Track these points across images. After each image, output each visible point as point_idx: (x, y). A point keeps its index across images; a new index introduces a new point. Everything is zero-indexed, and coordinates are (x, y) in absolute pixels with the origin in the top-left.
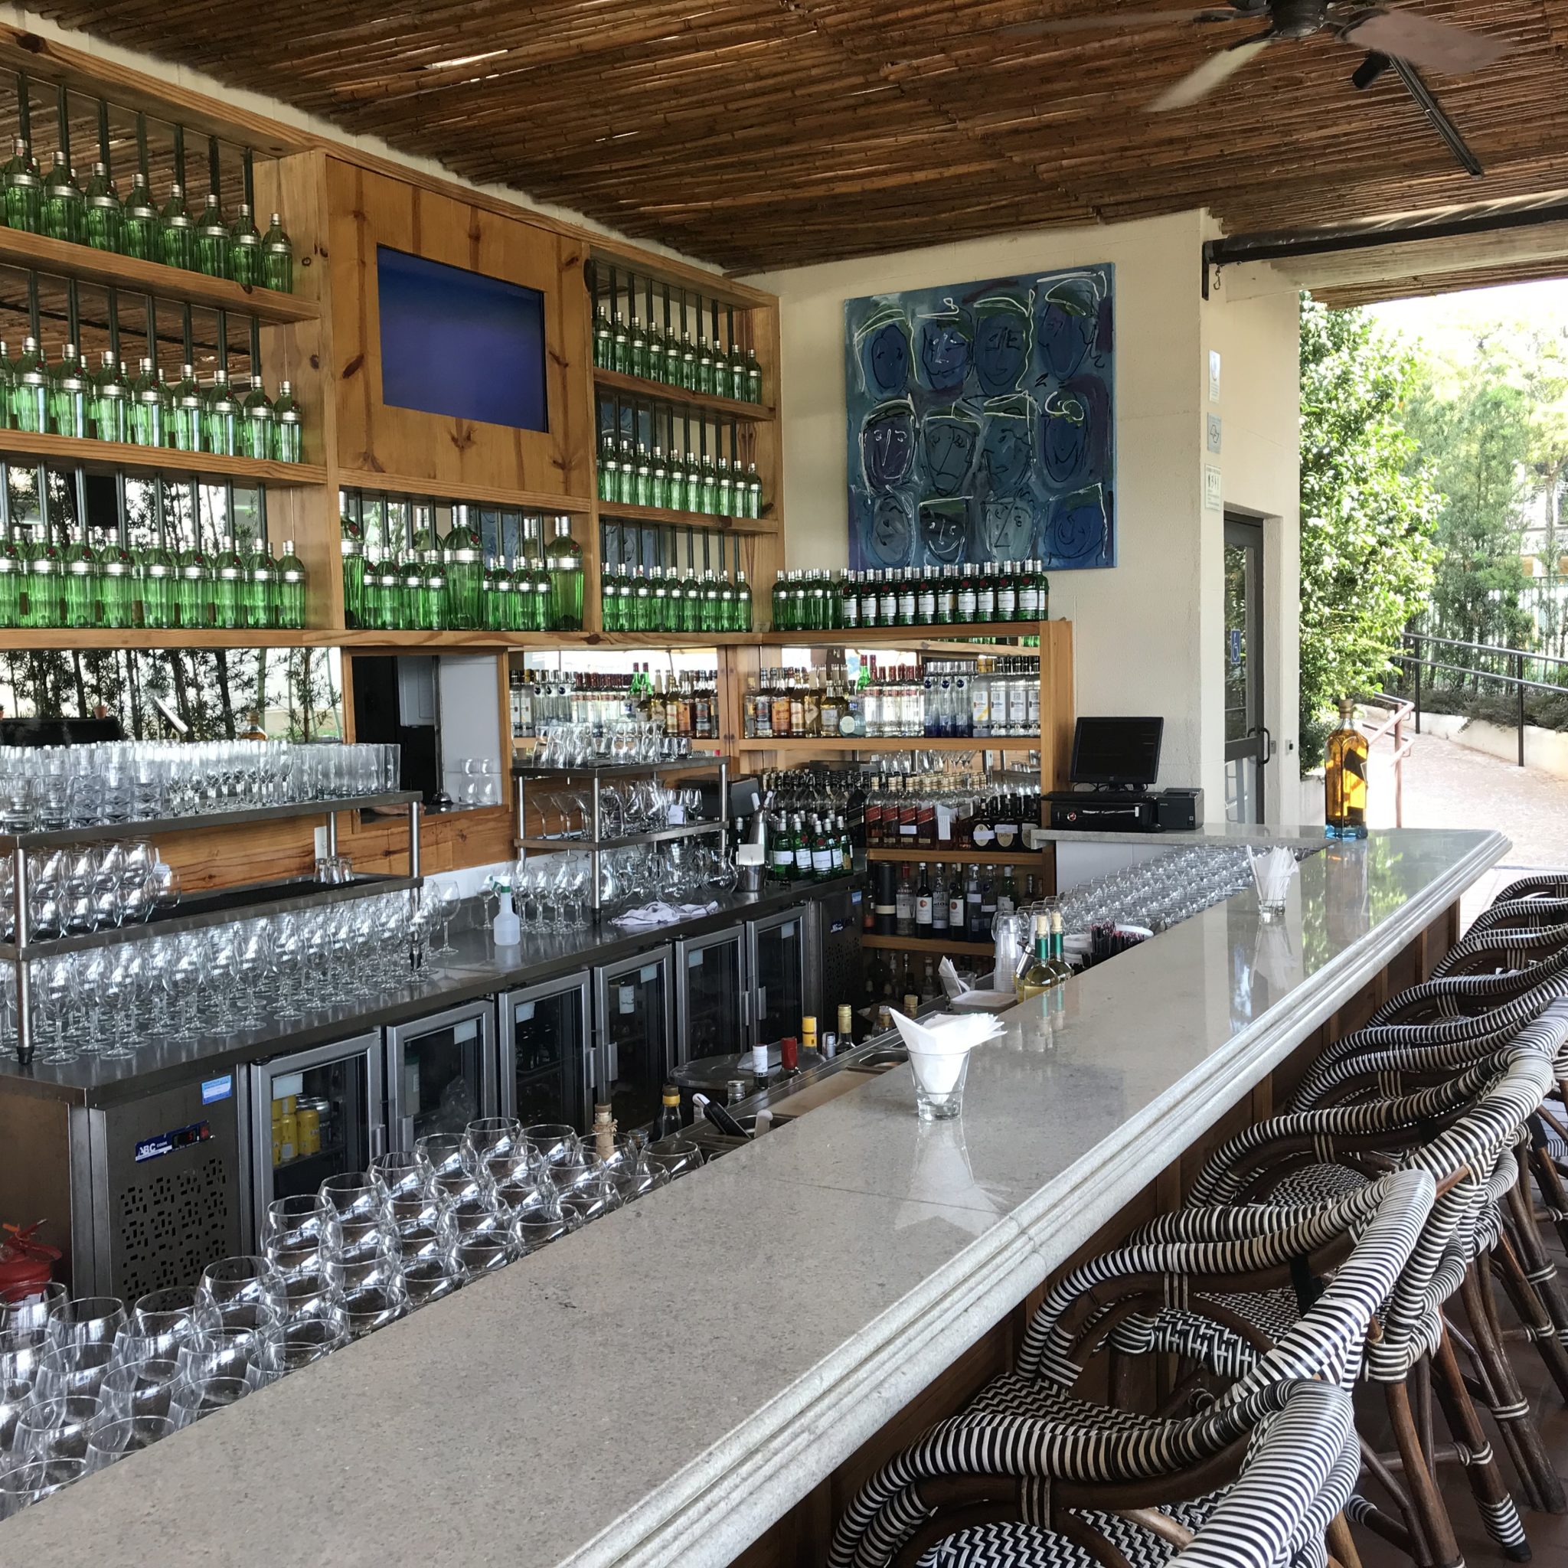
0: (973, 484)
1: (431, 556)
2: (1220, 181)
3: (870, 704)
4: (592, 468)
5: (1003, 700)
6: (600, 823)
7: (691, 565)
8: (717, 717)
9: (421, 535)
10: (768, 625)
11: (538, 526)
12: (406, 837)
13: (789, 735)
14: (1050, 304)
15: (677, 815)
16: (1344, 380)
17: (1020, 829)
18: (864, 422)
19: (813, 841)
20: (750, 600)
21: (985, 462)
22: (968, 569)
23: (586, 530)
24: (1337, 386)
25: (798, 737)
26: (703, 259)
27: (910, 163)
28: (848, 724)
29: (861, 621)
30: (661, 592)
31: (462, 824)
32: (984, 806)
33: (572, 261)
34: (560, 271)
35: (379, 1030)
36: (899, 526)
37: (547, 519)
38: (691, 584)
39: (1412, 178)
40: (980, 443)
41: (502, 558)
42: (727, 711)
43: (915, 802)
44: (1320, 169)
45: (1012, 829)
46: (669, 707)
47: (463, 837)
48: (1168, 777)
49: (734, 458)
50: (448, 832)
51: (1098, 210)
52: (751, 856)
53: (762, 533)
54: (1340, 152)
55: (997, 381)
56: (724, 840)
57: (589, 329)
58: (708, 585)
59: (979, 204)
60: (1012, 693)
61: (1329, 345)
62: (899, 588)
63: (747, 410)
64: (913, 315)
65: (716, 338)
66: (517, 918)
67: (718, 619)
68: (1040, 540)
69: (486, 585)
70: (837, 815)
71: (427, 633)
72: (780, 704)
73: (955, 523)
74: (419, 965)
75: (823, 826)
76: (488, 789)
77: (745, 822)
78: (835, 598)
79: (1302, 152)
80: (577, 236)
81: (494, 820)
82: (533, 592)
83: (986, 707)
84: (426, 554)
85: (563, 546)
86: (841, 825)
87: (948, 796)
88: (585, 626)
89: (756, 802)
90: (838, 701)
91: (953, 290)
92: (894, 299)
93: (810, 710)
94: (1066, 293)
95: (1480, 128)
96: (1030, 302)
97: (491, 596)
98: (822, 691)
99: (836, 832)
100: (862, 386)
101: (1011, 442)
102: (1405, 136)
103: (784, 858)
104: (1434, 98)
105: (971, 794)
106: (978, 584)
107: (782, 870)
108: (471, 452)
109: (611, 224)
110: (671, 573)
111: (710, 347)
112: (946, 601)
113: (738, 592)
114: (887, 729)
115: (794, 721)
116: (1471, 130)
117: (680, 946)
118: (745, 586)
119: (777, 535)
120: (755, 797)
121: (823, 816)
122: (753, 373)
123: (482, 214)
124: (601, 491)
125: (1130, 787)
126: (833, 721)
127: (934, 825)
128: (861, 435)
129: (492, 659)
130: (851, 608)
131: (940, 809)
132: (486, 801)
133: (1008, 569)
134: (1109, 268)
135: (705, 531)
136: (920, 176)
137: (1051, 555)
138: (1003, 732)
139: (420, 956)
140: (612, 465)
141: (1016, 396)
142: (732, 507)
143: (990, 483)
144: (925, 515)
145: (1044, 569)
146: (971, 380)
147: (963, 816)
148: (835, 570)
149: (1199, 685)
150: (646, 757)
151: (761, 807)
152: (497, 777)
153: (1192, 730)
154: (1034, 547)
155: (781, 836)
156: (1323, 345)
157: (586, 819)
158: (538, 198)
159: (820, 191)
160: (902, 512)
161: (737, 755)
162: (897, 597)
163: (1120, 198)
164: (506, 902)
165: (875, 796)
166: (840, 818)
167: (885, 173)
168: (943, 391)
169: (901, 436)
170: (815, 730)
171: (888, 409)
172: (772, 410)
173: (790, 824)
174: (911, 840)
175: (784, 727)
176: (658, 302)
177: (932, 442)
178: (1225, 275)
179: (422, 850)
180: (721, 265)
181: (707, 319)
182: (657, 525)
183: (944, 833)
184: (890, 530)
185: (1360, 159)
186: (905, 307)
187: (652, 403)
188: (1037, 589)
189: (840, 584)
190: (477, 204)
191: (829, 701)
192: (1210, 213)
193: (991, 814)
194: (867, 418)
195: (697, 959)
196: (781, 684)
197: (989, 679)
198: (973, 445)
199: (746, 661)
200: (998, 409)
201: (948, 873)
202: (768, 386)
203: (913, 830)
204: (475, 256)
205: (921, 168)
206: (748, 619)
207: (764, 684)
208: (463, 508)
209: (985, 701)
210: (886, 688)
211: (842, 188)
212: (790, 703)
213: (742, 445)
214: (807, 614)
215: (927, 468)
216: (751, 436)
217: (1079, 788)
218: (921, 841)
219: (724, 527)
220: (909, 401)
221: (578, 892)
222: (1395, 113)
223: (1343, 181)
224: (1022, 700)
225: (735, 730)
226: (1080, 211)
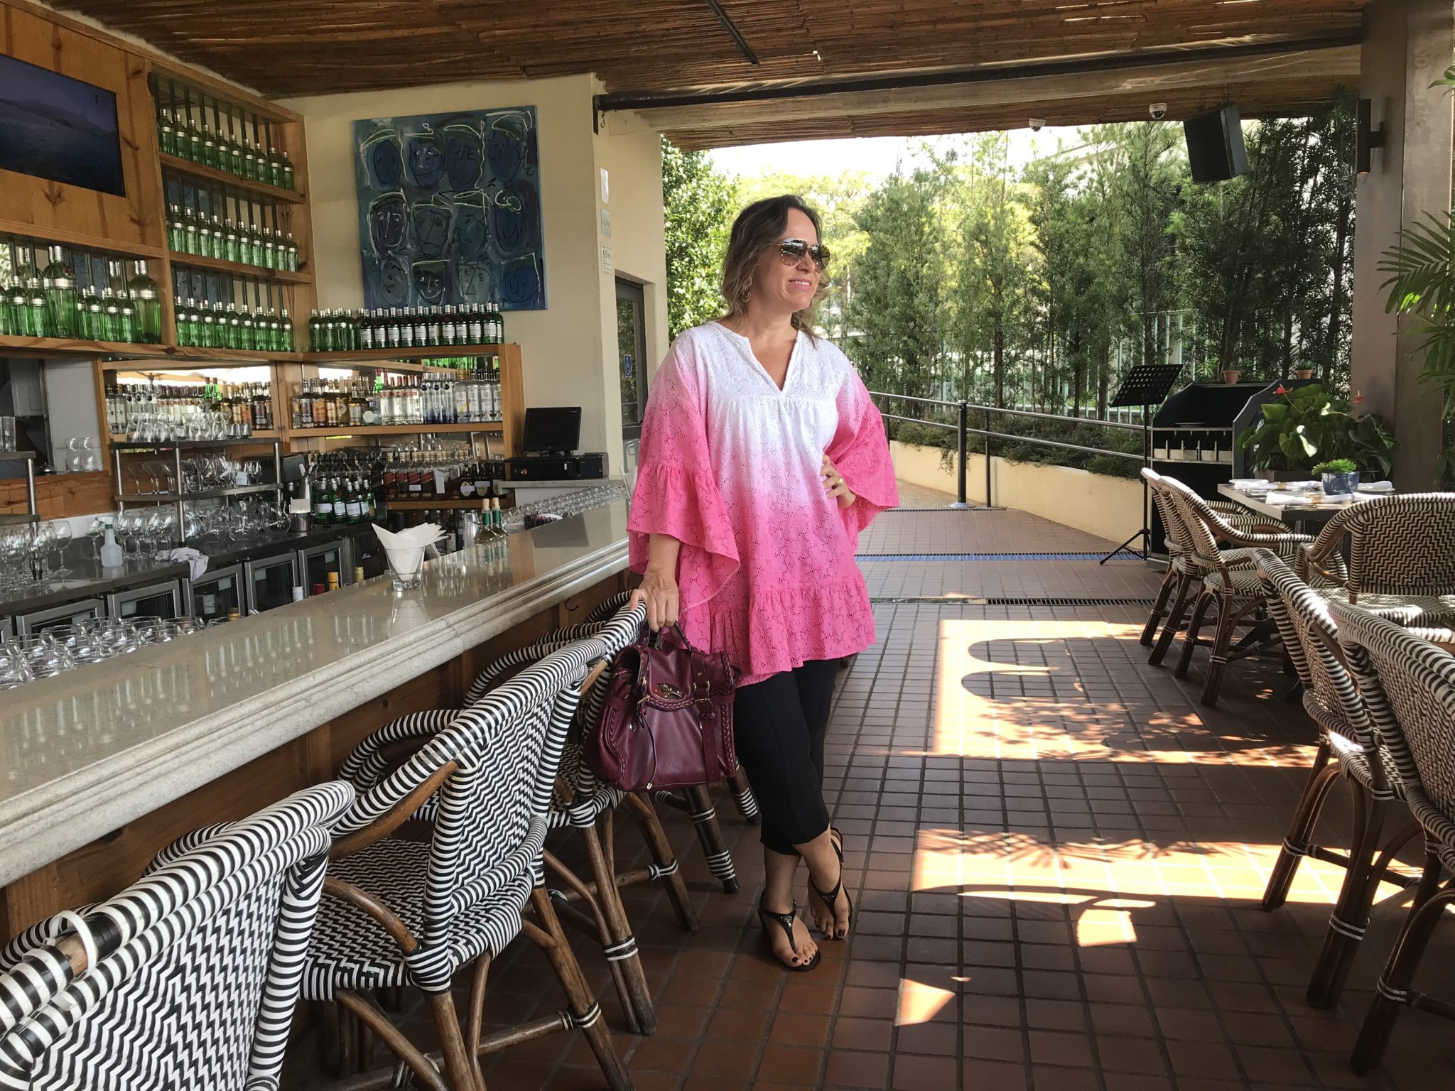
0: (449, 251)
1: (33, 282)
2: (601, 55)
3: (384, 403)
4: (163, 227)
5: (476, 398)
6: (182, 482)
7: (245, 302)
8: (271, 414)
9: (23, 267)
10: (307, 349)
11: (121, 267)
12: (25, 491)
13: (326, 425)
14: (495, 131)
15: (242, 478)
16: (694, 199)
17: (492, 484)
18: (370, 207)
19: (347, 497)
20: (292, 329)
21: (456, 237)
22: (448, 308)
23: (161, 272)
24: (690, 204)
25: (333, 426)
26: (243, 84)
27: (391, 23)
28: (369, 417)
29: (375, 344)
30: (223, 321)
31: (71, 483)
32: (467, 470)
33: (138, 72)
34: (128, 79)
35: (9, 620)
36: (399, 279)
37: (128, 263)
38: (247, 316)
39: (718, 63)
40: (452, 223)
41: (92, 288)
42: (278, 410)
43: (419, 469)
44: (662, 52)
45: (487, 484)
46: (234, 408)
47: (73, 493)
48: (585, 446)
49: (276, 228)
50: (60, 489)
51: (524, 69)
52: (300, 507)
53: (299, 283)
54: (672, 40)
55: (462, 182)
56: (280, 497)
57: (155, 125)
58: (260, 318)
59: (442, 58)
60: (482, 392)
61: (685, 176)
62: (401, 322)
63: (282, 193)
64: (402, 134)
65: (257, 141)
66: (120, 548)
67: (268, 342)
68: (496, 290)
69: (80, 306)
70: (363, 479)
71: (32, 338)
72: (318, 403)
73: (438, 278)
74: (41, 578)
75: (353, 487)
76: (90, 460)
77: (295, 486)
78: (356, 330)
79: (648, 38)
80: (140, 55)
81: (96, 481)
82: (120, 315)
83: (465, 403)
84: (29, 282)
85: (141, 282)
86: (366, 486)
87: (441, 464)
88: (163, 340)
89: (303, 470)
90: (361, 401)
91: (429, 117)
92: (387, 122)
93: (341, 407)
94: (506, 124)
95: (753, 33)
96: (482, 128)
97: (84, 316)
98: (350, 394)
99: (363, 490)
100: (368, 182)
101: (474, 224)
102: (709, 34)
103: (325, 508)
104: (722, 9)
105: (458, 462)
106: (456, 319)
107: (324, 517)
108: (62, 207)
109: (169, 50)
110: (231, 307)
111: (253, 147)
112: (434, 330)
113: (283, 324)
114: (397, 419)
115: (329, 415)
116: (747, 33)
117: (249, 565)
118: (288, 320)
119: (310, 284)
120: (302, 467)
121: (353, 480)
122: (287, 169)
123: (62, 31)
124: (171, 241)
125: (562, 453)
126: (358, 415)
127: (433, 484)
128: (369, 216)
129: (89, 364)
130: (367, 335)
131: (437, 473)
132: (90, 467)
133: (475, 309)
134: (533, 109)
135: (256, 280)
136: (398, 33)
137: (504, 301)
138: (477, 419)
139: (41, 572)
140: (179, 225)
141: (475, 192)
142: (276, 263)
143: (461, 251)
144: (417, 272)
145: (500, 310)
146: (445, 180)
147: (453, 477)
148: (354, 309)
149: (603, 386)
150: (216, 437)
151: (307, 473)
152: (98, 452)
153: (600, 417)
154: (493, 295)
155: (323, 493)
156: (681, 177)
157: (171, 480)
158: (108, 24)
159: (327, 38)
160: (401, 269)
161: (288, 441)
162: (399, 328)
163: (537, 61)
164: (110, 538)
165: (392, 466)
166: (366, 481)
167: (370, 29)
168: (425, 187)
169: (397, 217)
170: (345, 421)
171: (386, 198)
172: (303, 196)
173: (329, 486)
174: (417, 495)
175: (322, 419)
176: (209, 112)
177: (419, 223)
178: (608, 118)
179: (38, 502)
180: (259, 90)
181: (250, 129)
182: (216, 272)
183: (441, 489)
184: (392, 282)
185: (685, 46)
186: (395, 128)
187: (208, 183)
188: (496, 323)
189: (359, 319)
190: (57, 23)
191: (355, 401)
192: (597, 77)
193: (471, 476)
194: (372, 204)
195: (261, 575)
196: (319, 390)
197: (466, 384)
198: (448, 225)
199: (293, 374)
200: (463, 201)
201: (444, 517)
202: (298, 179)
203: (419, 488)
204: (57, 61)
205: (399, 27)
206: (292, 344)
207: (306, 390)
208: (58, 248)
209: (464, 398)
210: (395, 391)
211: (342, 37)
212: (325, 403)
213: (282, 220)
214: (335, 340)
215: (417, 240)
216: (288, 214)
217: (530, 455)
218: (424, 495)
219: (269, 277)
220: (402, 192)
221: (168, 530)
222: (700, 17)
223: (677, 61)
224: (489, 397)
225: (286, 424)
226: (512, 69)
